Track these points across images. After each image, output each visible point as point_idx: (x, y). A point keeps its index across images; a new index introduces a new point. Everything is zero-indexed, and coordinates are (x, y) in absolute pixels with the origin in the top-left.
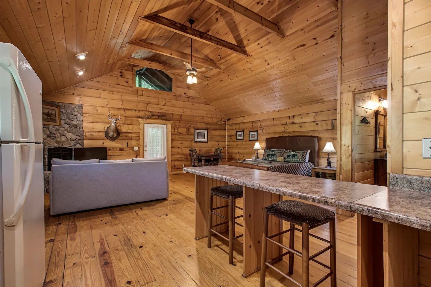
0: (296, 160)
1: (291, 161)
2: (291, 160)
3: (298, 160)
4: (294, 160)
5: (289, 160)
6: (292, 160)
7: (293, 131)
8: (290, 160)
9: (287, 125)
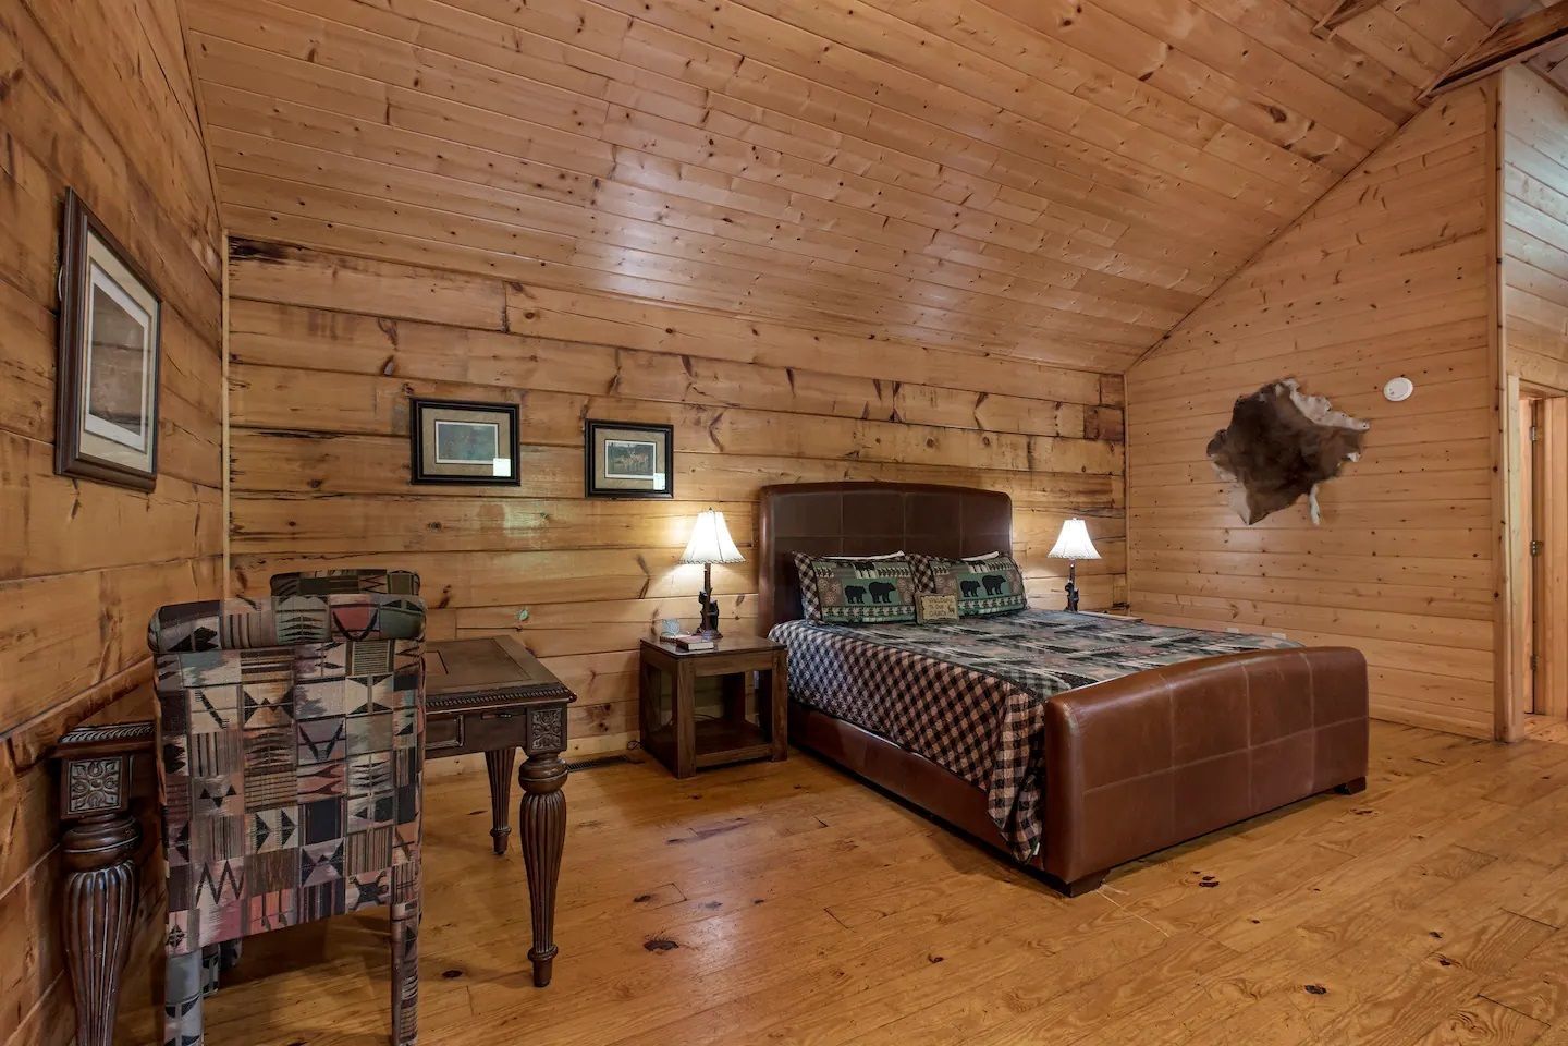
1: (988, 611)
2: (986, 606)
3: (1013, 599)
4: (998, 602)
5: (977, 606)
6: (990, 603)
7: (898, 463)
8: (981, 604)
9: (867, 422)
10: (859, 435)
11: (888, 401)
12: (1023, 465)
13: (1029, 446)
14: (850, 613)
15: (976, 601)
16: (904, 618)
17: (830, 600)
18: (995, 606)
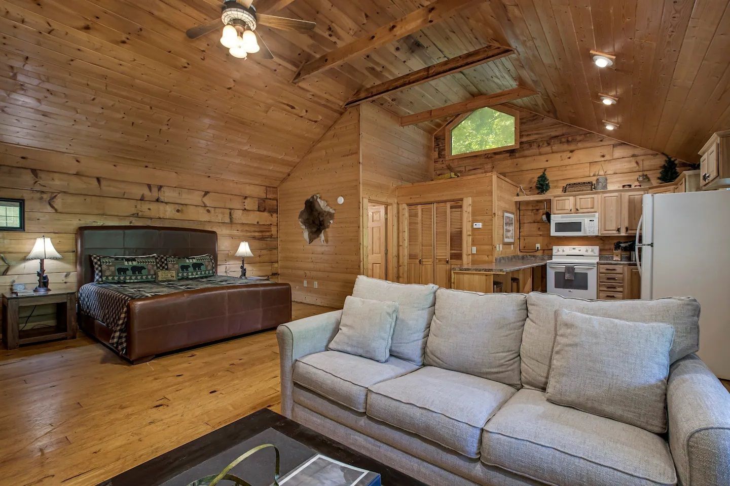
0: (203, 273)
1: (194, 276)
2: (192, 275)
3: (207, 272)
4: (199, 273)
5: (188, 275)
7: (160, 218)
8: (190, 274)
9: (143, 202)
10: (139, 206)
11: (155, 194)
12: (228, 220)
13: (230, 213)
14: (119, 278)
15: (188, 273)
16: (149, 280)
17: (108, 273)
18: (197, 274)
